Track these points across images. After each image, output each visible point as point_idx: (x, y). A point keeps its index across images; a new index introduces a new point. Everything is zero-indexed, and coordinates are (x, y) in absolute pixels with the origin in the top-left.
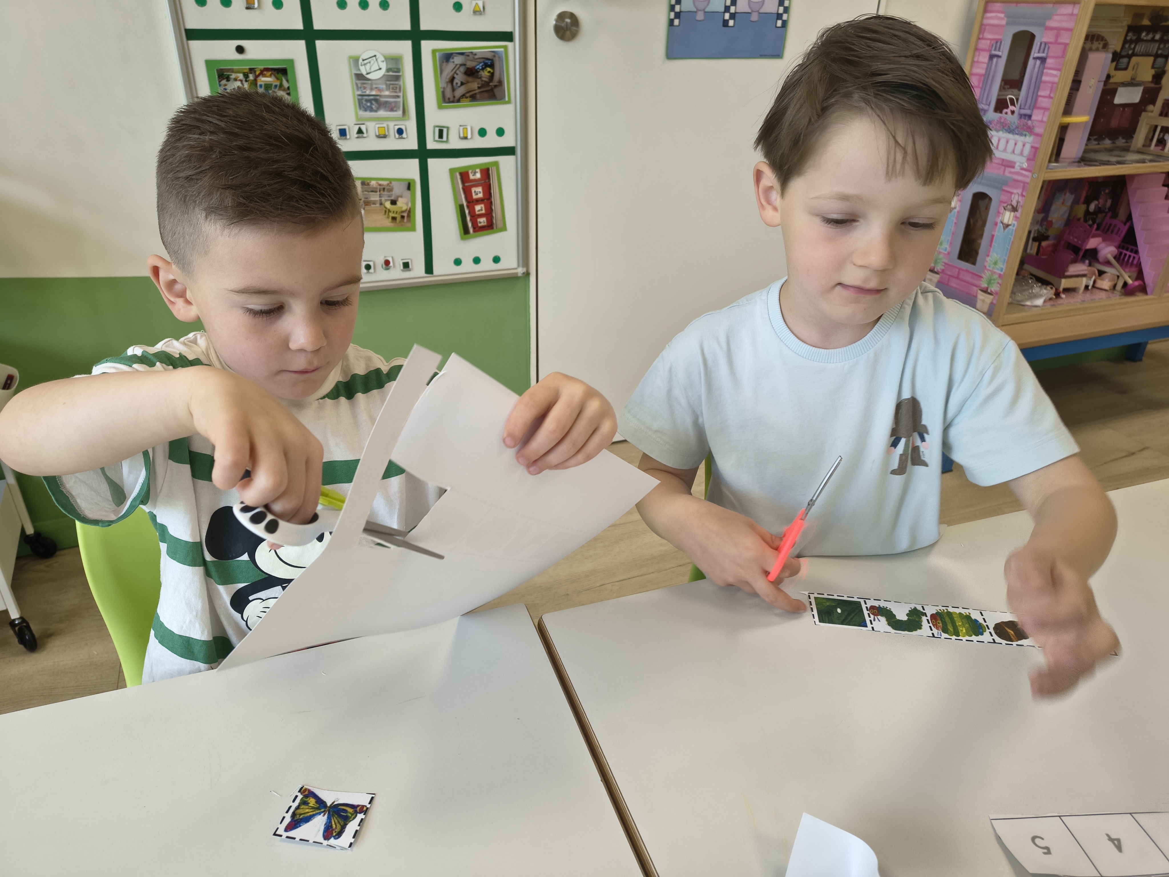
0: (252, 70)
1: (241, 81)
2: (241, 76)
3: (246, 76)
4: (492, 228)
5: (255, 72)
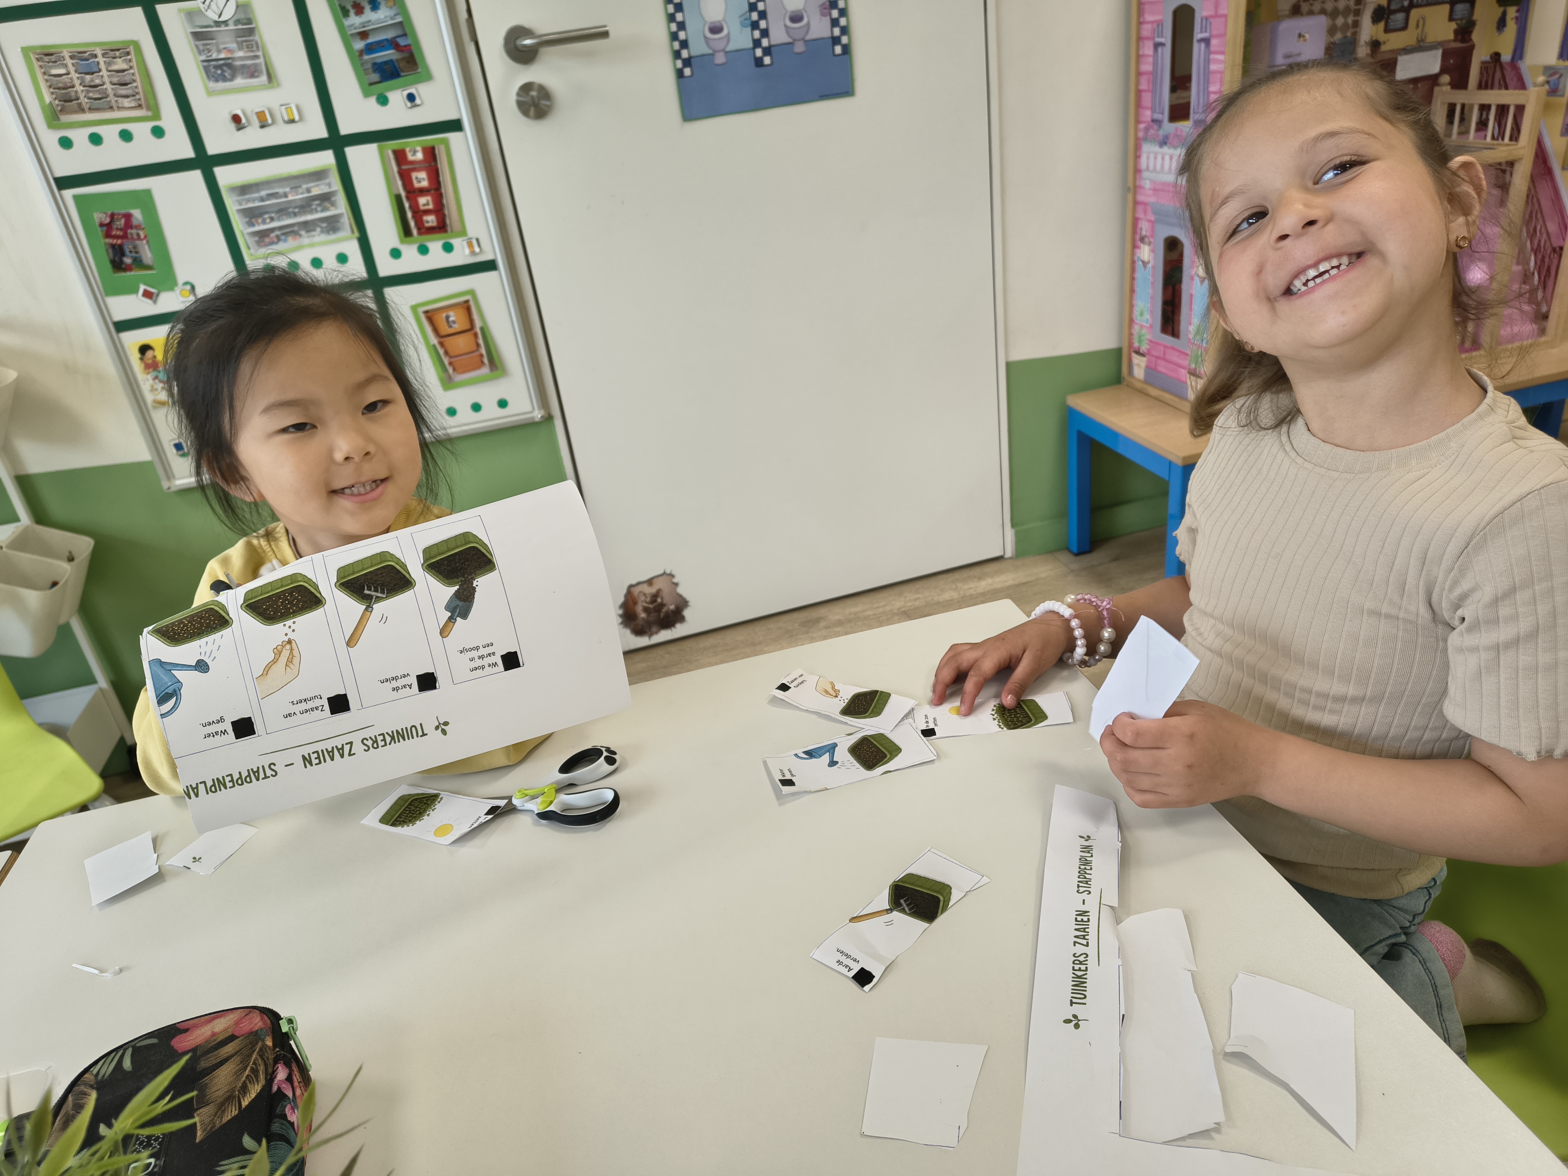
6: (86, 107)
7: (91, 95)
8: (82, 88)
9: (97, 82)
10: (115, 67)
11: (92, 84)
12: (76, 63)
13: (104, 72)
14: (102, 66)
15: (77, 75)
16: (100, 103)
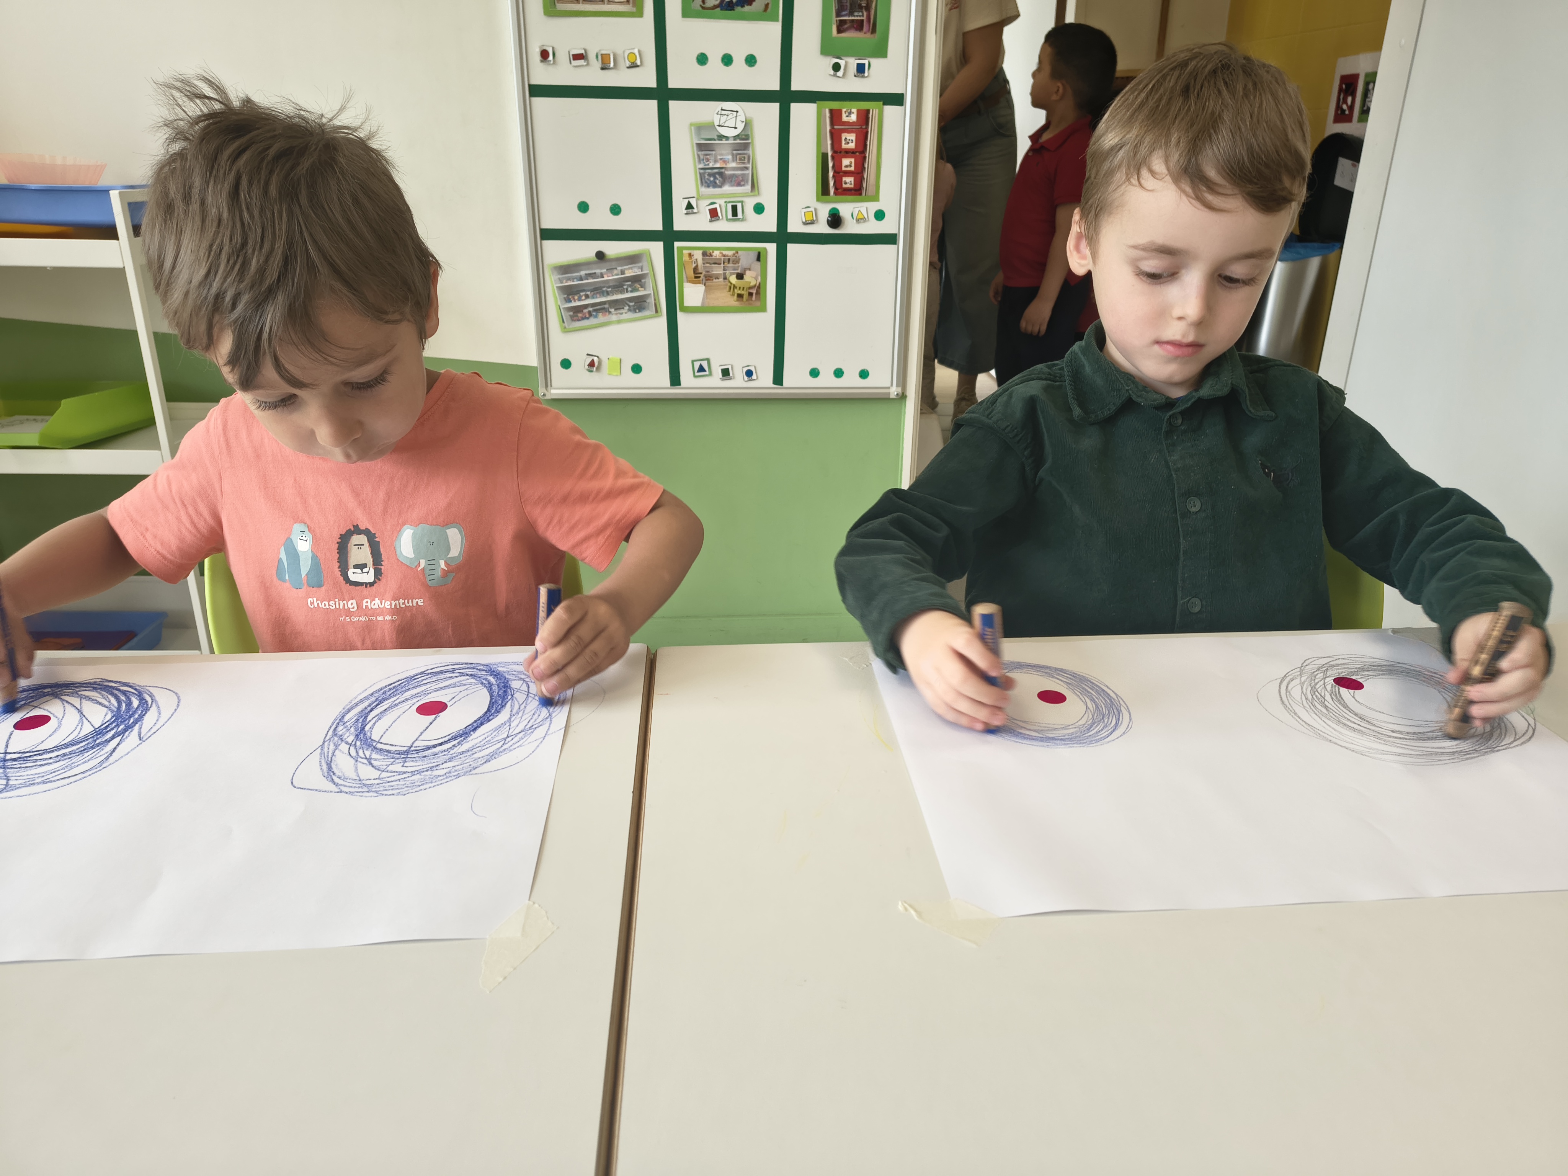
4: (860, 194)
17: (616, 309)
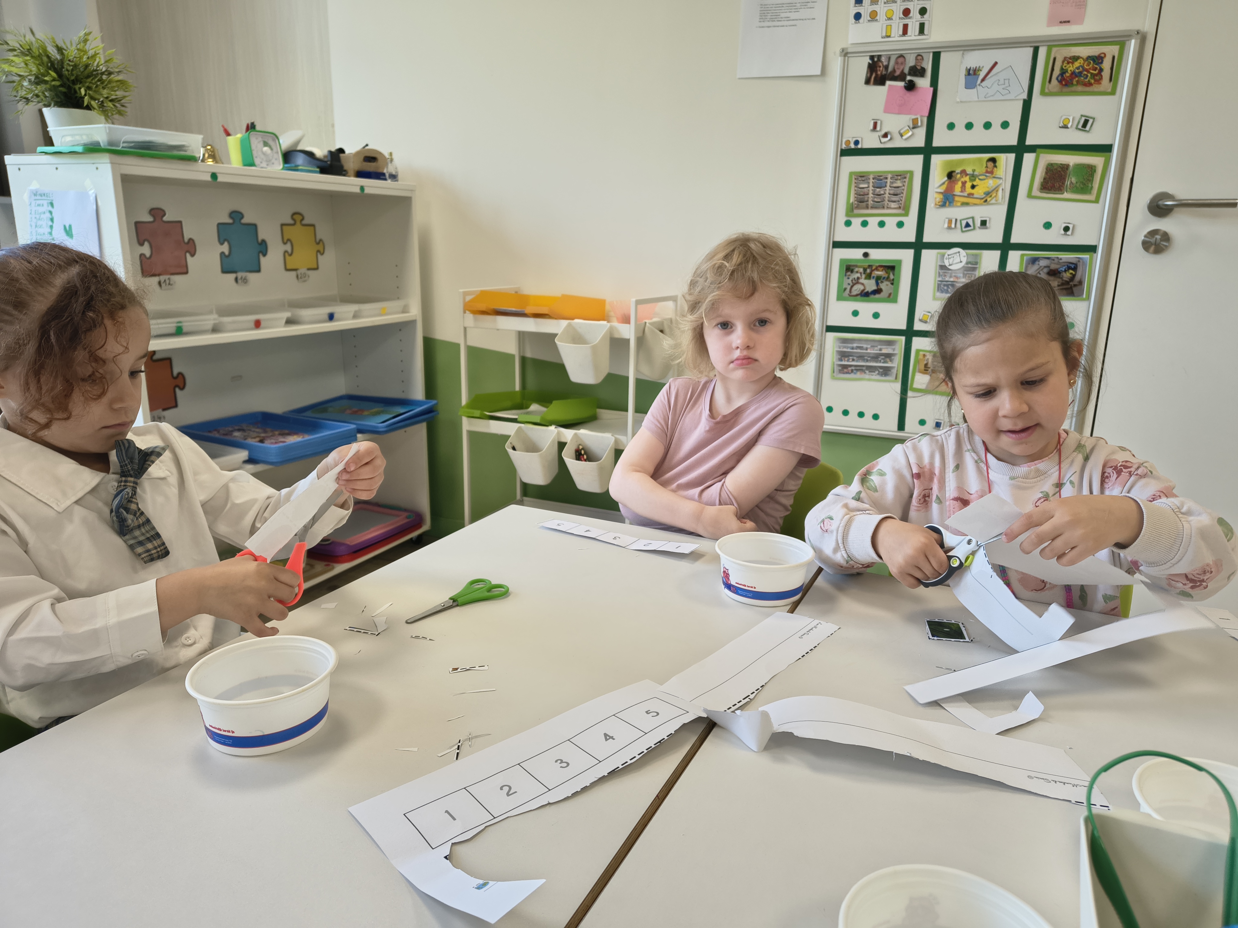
0: (870, 266)
1: (861, 273)
2: (861, 270)
3: (865, 270)
5: (872, 267)
6: (870, 206)
7: (876, 200)
8: (872, 195)
9: (882, 192)
10: (895, 185)
11: (879, 193)
12: (875, 182)
13: (888, 188)
14: (888, 184)
15: (873, 188)
16: (879, 204)
17: (870, 372)
